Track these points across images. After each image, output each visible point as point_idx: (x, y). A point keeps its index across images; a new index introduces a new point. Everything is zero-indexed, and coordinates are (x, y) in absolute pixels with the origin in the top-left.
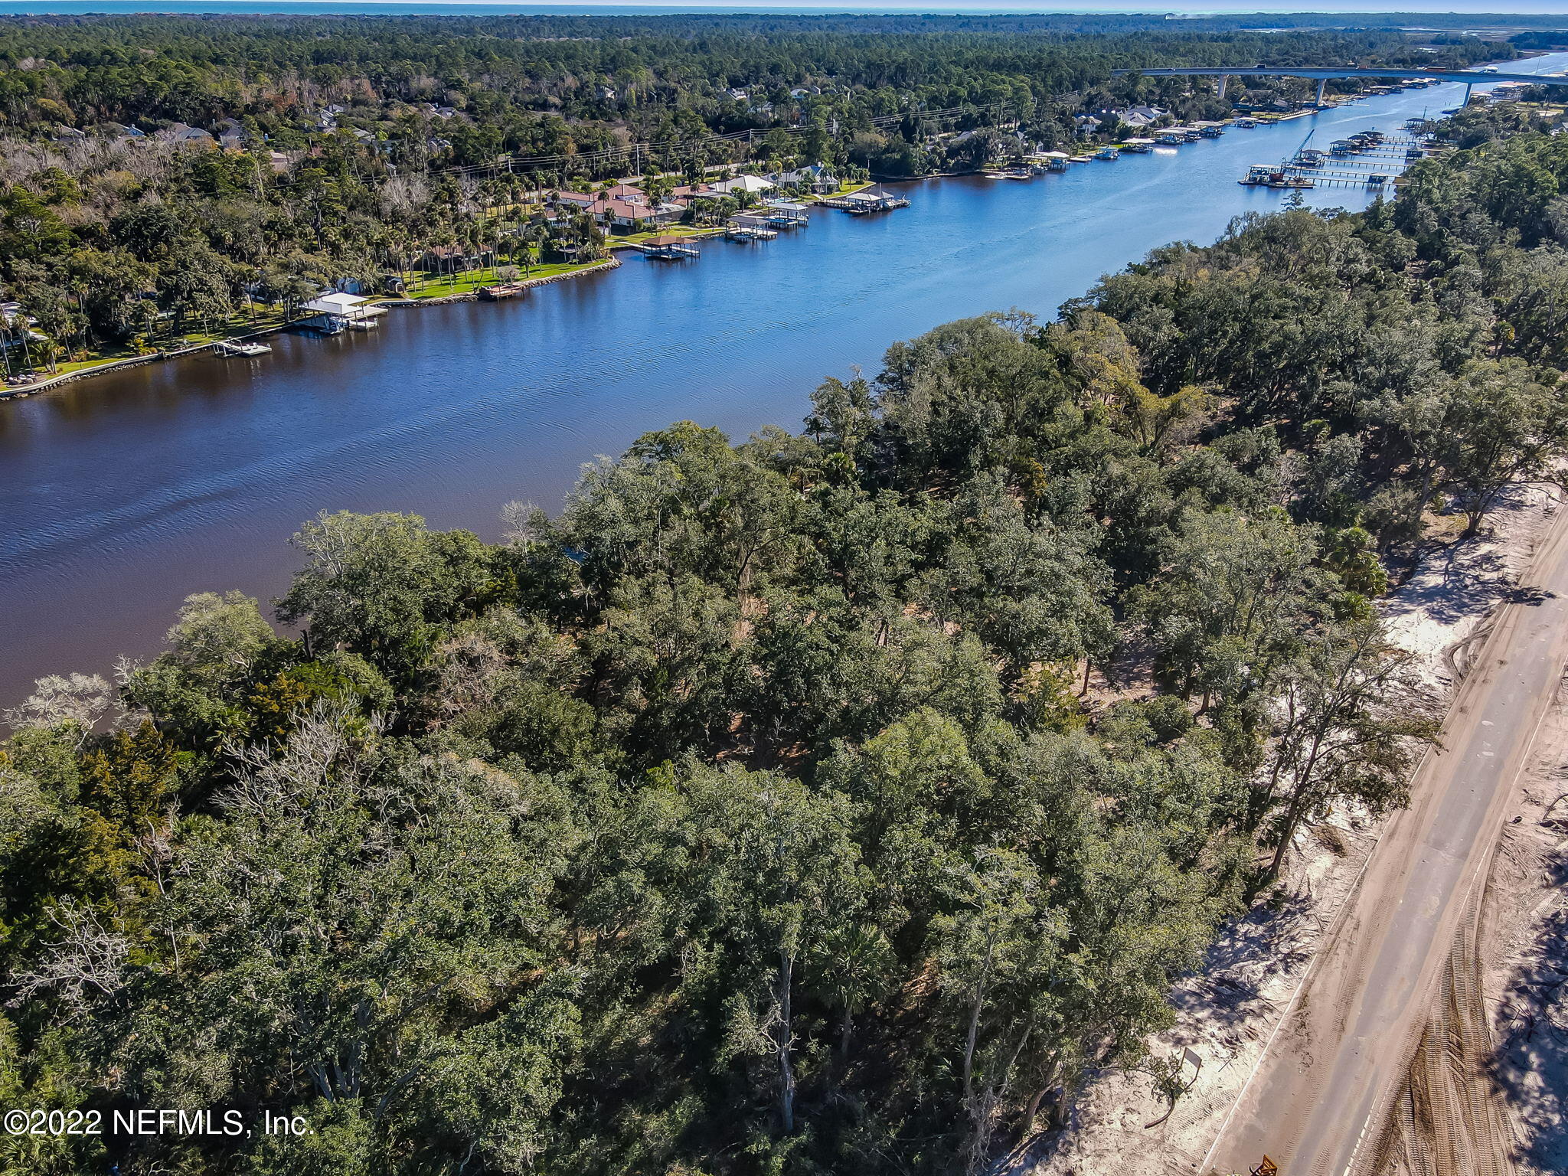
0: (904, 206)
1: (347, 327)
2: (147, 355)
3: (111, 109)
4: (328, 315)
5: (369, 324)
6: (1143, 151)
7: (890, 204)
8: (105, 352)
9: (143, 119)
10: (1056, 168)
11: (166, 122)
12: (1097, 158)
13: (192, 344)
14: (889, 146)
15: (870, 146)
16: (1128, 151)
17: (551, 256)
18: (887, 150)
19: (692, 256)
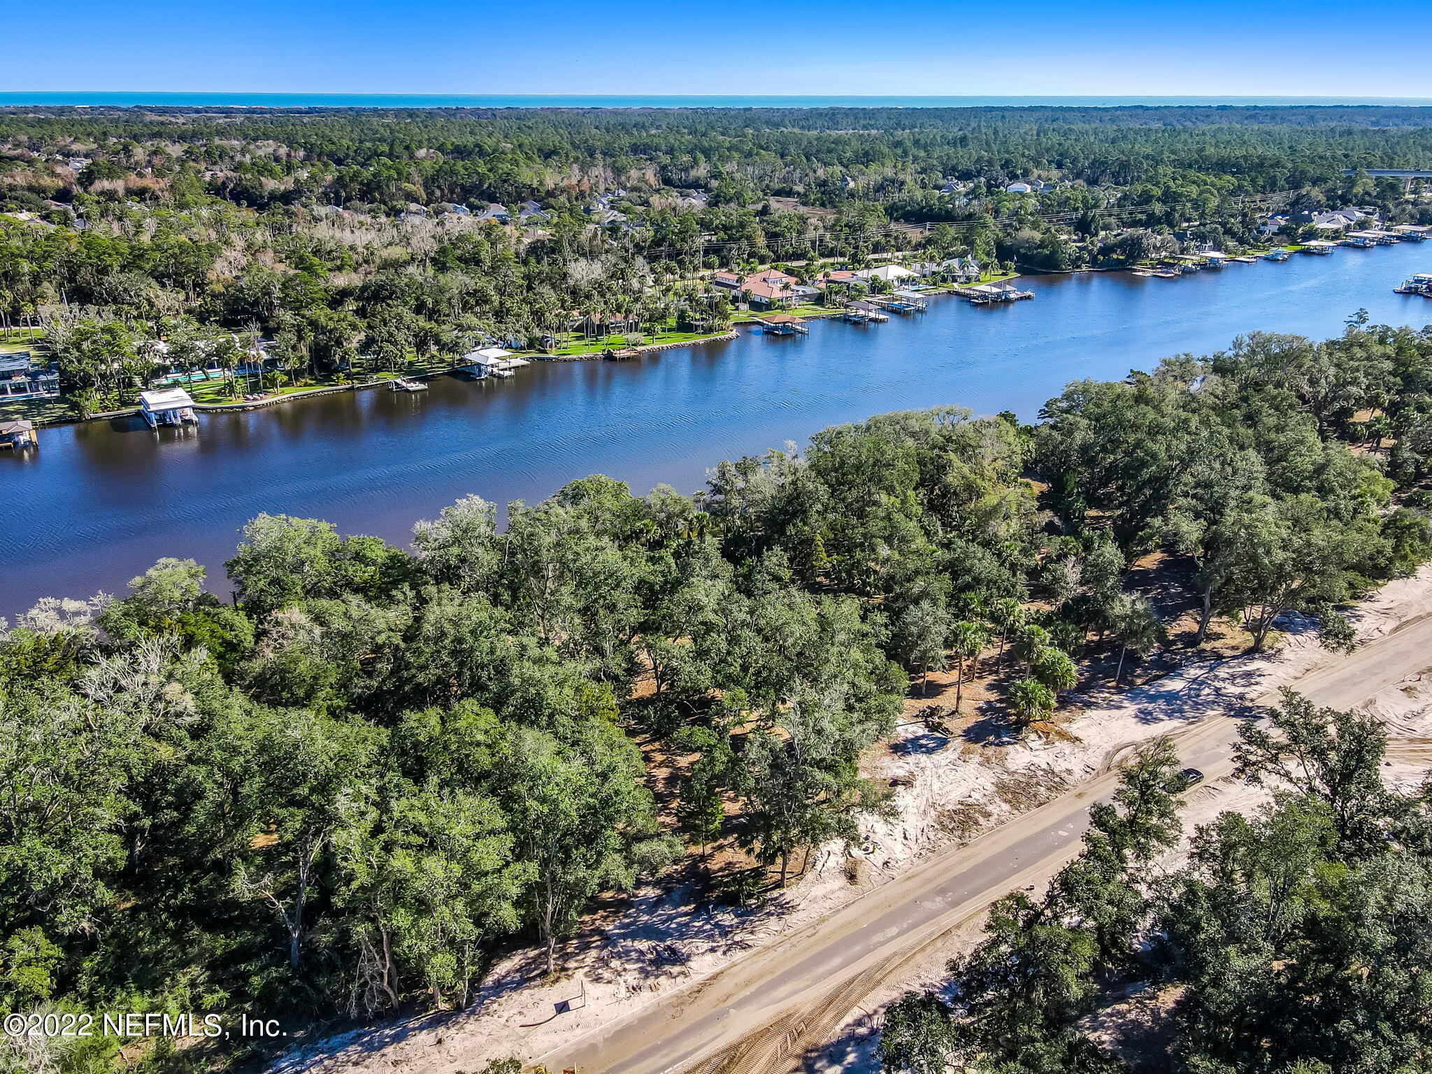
0: (1029, 298)
1: (492, 374)
2: (344, 385)
3: (452, 192)
4: (479, 365)
5: (507, 373)
6: (1321, 253)
7: (1012, 296)
8: (320, 382)
9: (472, 200)
10: (1211, 268)
11: (485, 203)
12: (1266, 259)
13: (378, 379)
14: (1042, 241)
15: (1027, 241)
16: (1307, 253)
17: (684, 326)
18: (1040, 246)
19: (802, 333)
